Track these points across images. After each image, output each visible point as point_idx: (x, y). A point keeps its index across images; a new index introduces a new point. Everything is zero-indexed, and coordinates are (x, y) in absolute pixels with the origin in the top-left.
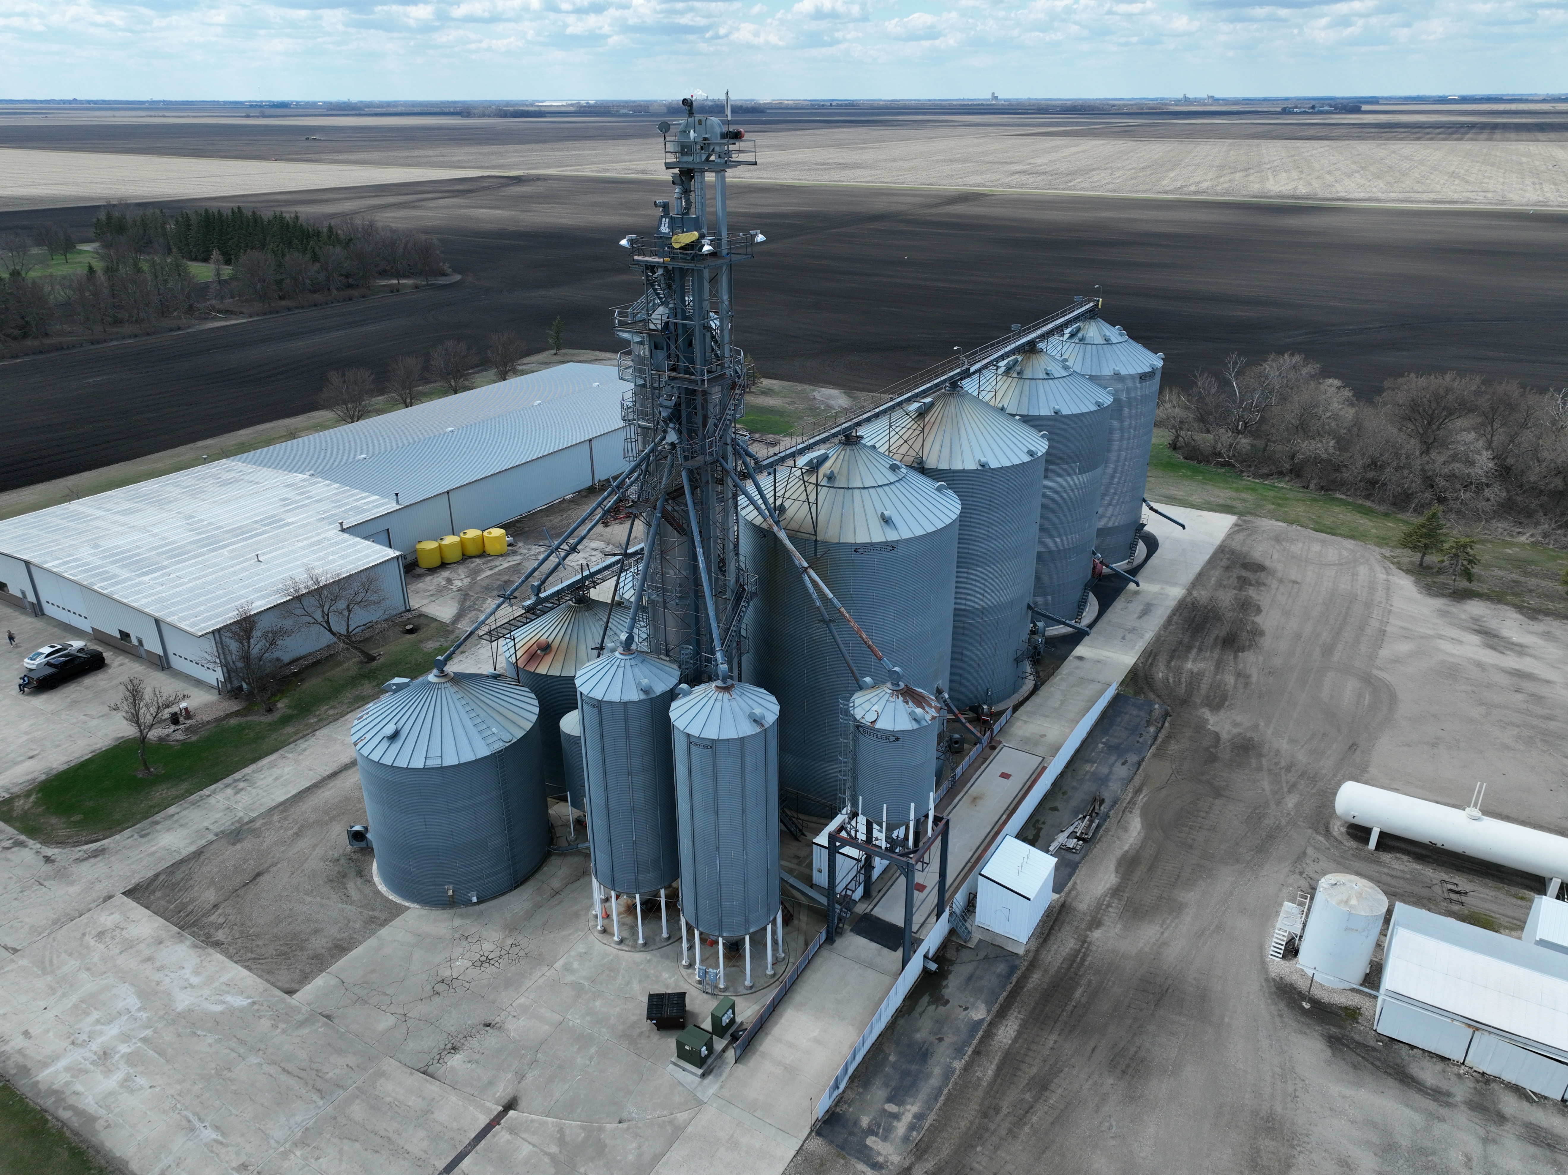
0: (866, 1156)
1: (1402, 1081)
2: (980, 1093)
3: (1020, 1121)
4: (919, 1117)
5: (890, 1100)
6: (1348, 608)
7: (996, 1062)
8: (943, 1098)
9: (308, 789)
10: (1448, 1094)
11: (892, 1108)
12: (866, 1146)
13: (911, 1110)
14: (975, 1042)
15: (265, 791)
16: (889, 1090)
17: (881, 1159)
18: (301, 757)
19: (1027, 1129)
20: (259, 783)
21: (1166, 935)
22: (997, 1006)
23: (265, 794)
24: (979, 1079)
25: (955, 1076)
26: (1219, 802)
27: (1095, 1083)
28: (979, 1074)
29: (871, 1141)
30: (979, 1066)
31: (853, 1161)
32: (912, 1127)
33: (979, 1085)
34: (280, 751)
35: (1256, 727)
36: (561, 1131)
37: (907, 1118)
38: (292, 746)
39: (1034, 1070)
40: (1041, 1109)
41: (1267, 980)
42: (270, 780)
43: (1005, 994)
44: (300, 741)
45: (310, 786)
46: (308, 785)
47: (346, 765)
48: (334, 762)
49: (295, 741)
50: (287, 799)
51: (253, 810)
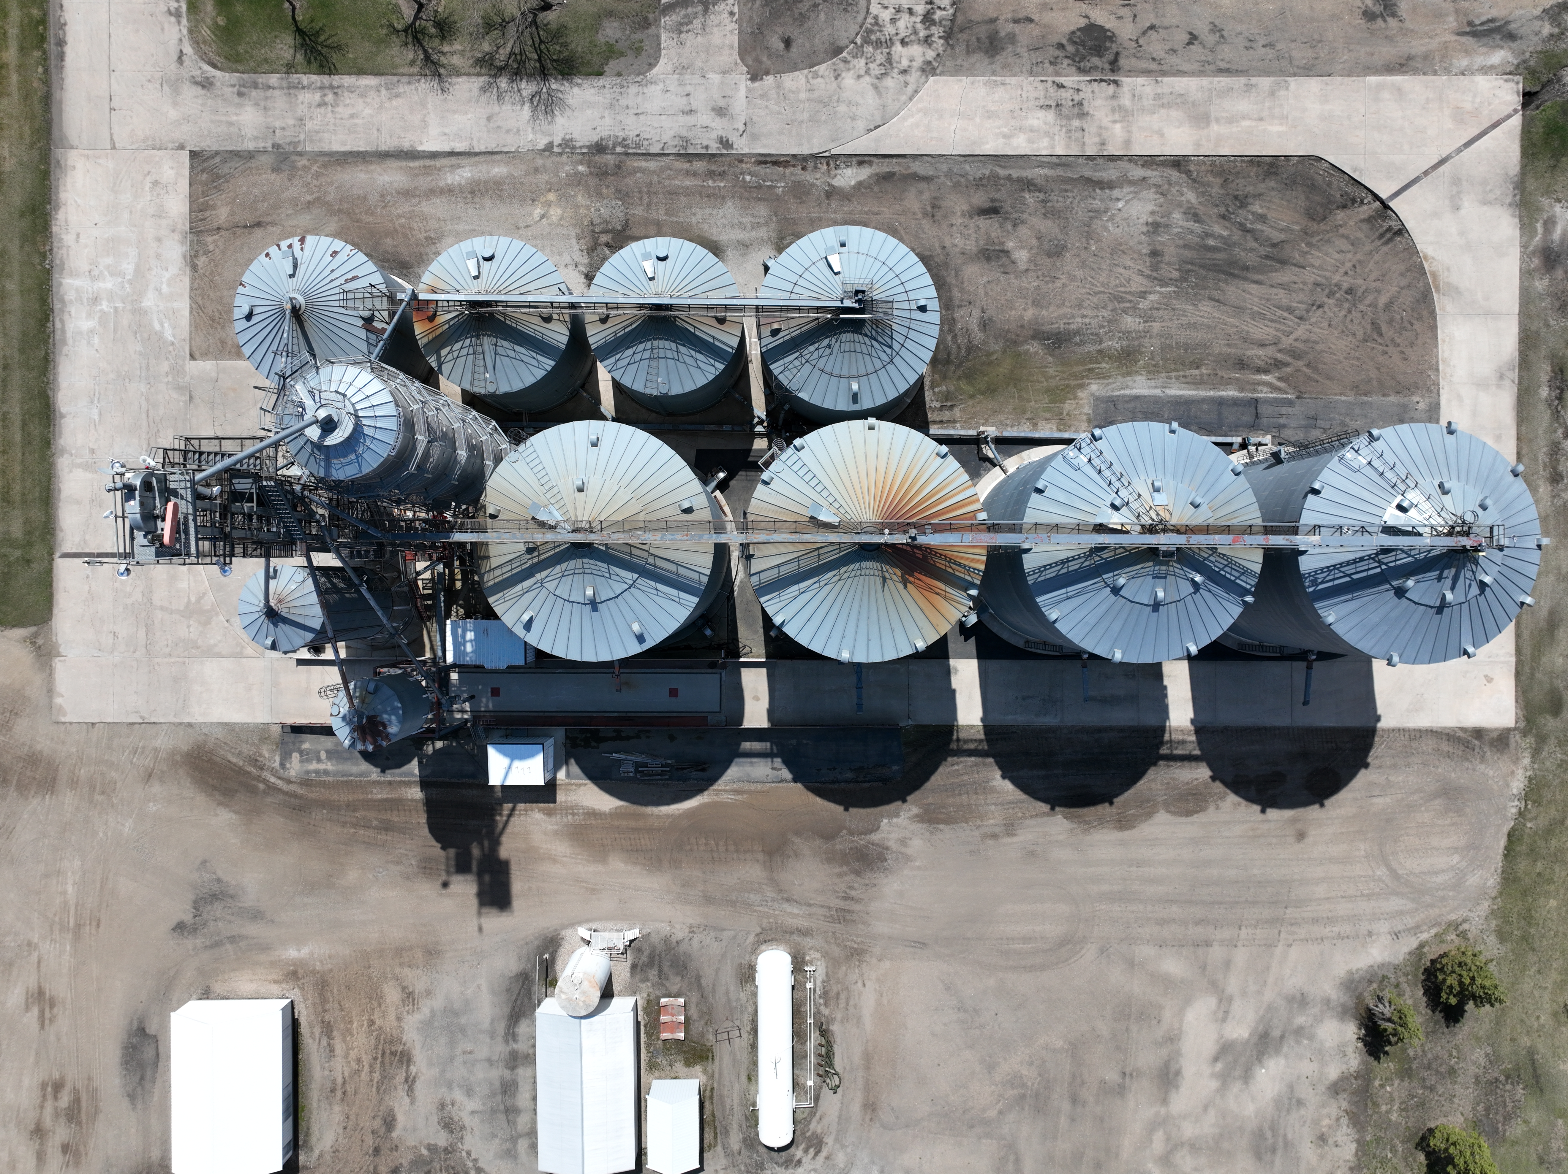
0: (286, 757)
2: (361, 797)
3: (355, 825)
4: (326, 772)
5: (328, 752)
6: (1254, 903)
7: (390, 796)
9: (358, 155)
11: (323, 755)
12: (291, 755)
13: (329, 766)
16: (336, 748)
17: (288, 766)
19: (352, 830)
20: (339, 109)
22: (434, 779)
23: (332, 128)
24: (371, 792)
25: (366, 779)
28: (375, 791)
29: (296, 756)
30: (381, 788)
31: (278, 753)
32: (317, 772)
33: (367, 794)
34: (383, 78)
36: (204, 594)
37: (321, 767)
38: (395, 78)
39: (396, 819)
40: (371, 833)
42: (348, 111)
44: (405, 79)
45: (362, 152)
46: (361, 149)
47: (402, 151)
48: (399, 137)
49: (403, 75)
50: (337, 152)
51: (311, 141)
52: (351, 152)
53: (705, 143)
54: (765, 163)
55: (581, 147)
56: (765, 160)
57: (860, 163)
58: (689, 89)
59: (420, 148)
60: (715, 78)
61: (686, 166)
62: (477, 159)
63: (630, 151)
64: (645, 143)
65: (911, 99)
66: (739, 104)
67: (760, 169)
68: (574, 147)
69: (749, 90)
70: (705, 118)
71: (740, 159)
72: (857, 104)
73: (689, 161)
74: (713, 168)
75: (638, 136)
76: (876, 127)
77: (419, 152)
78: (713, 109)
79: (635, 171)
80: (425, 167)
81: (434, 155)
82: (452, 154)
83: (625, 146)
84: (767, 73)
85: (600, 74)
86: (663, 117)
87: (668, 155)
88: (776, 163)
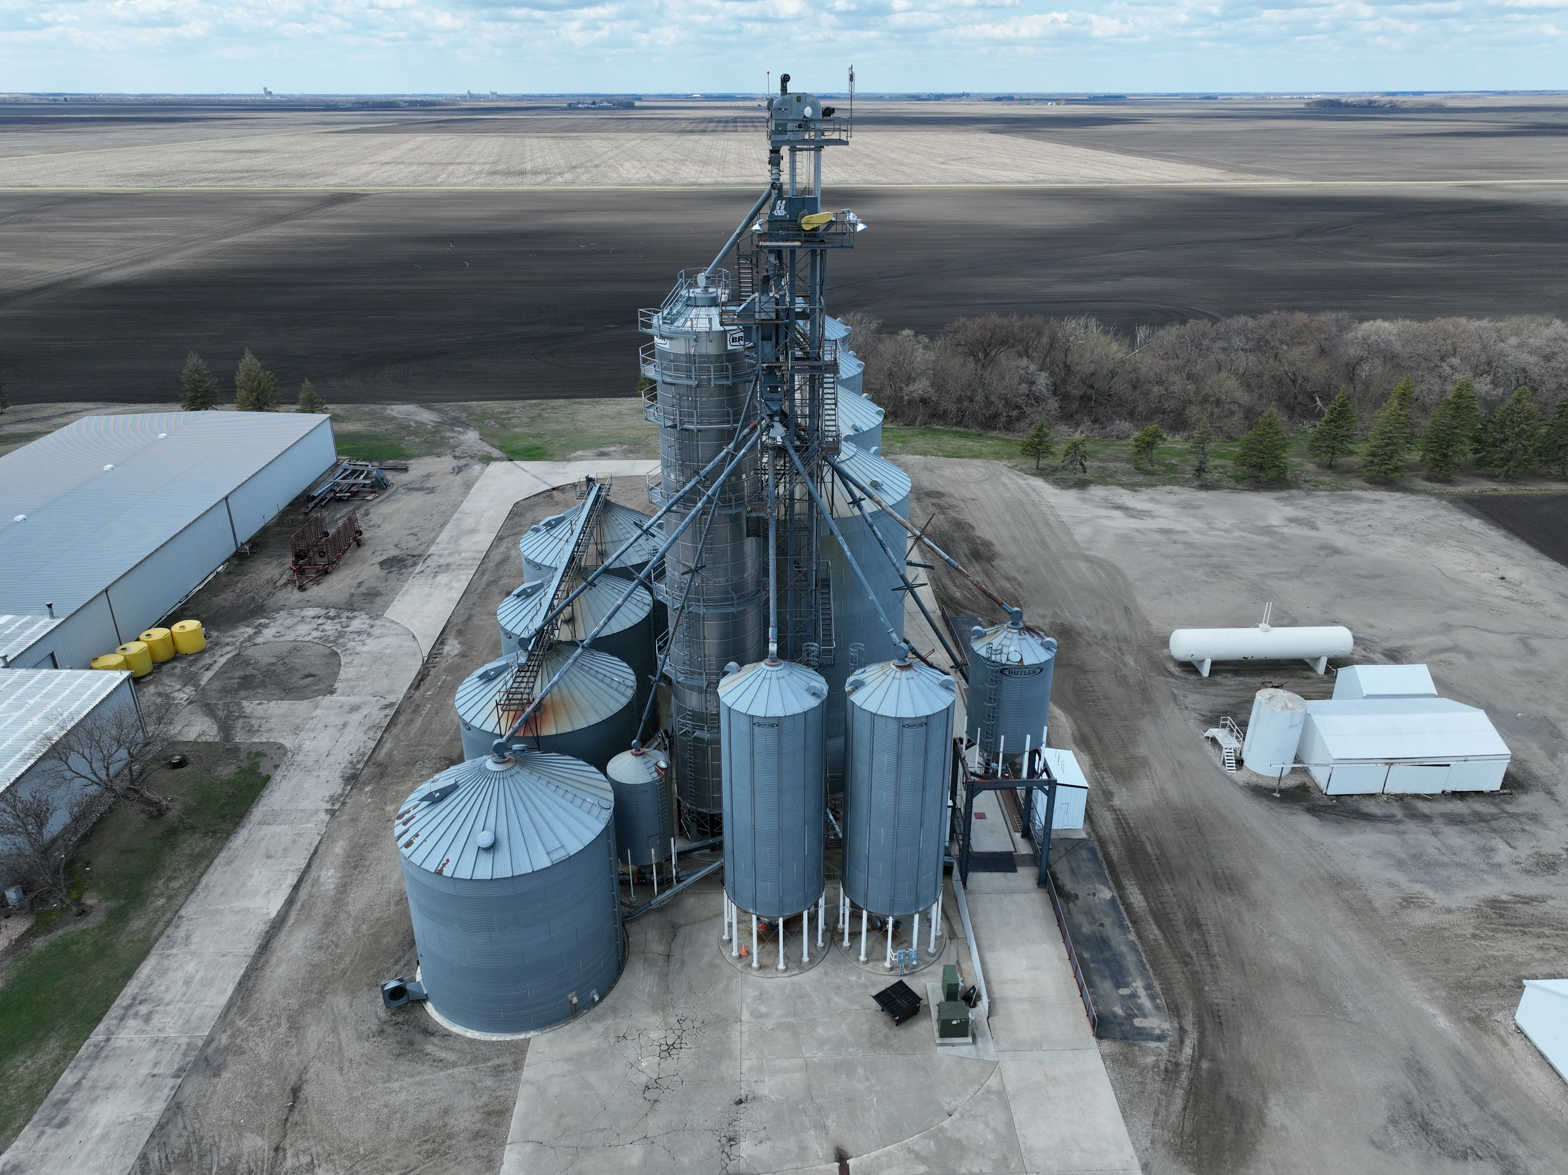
0: (1144, 1035)
1: (1366, 819)
2: (1166, 950)
3: (1210, 956)
4: (1148, 987)
5: (1118, 986)
6: (1025, 511)
7: (1152, 923)
8: (1148, 966)
9: (246, 976)
10: (1393, 816)
11: (1125, 991)
12: (1139, 1028)
13: (1138, 985)
14: (1125, 915)
15: (187, 1002)
16: (1109, 979)
17: (1158, 1031)
18: (193, 947)
19: (1218, 958)
20: (168, 997)
21: (1157, 783)
22: (1110, 882)
23: (191, 1005)
24: (1156, 940)
25: (1139, 946)
26: (1090, 676)
27: (1223, 906)
28: (1151, 937)
29: (1138, 1022)
30: (1146, 931)
31: (1143, 1044)
32: (1153, 998)
33: (1160, 944)
34: (153, 952)
35: (1056, 614)
37: (1142, 992)
38: (163, 940)
39: (1180, 916)
40: (1212, 940)
41: (1241, 788)
42: (179, 987)
43: (1107, 872)
44: (169, 931)
45: (246, 972)
46: (242, 972)
47: (267, 932)
48: (246, 935)
49: (161, 933)
50: (231, 998)
51: (197, 1028)
52: (240, 984)
53: (382, 716)
54: (419, 684)
55: (344, 790)
56: (416, 685)
57: (442, 643)
58: (320, 726)
59: (273, 914)
60: (318, 712)
61: (399, 726)
62: (314, 866)
63: (366, 759)
64: (362, 750)
65: (397, 623)
66: (354, 700)
67: (422, 689)
68: (341, 795)
69: (343, 694)
70: (356, 717)
71: (408, 697)
72: (389, 645)
73: (395, 725)
74: (409, 711)
75: (351, 755)
76: (414, 637)
77: (277, 916)
78: (350, 713)
79: (390, 754)
80: (300, 910)
81: (290, 902)
82: (296, 888)
83: (358, 762)
84: (332, 686)
85: (268, 778)
86: (341, 740)
87: (382, 737)
88: (422, 680)
